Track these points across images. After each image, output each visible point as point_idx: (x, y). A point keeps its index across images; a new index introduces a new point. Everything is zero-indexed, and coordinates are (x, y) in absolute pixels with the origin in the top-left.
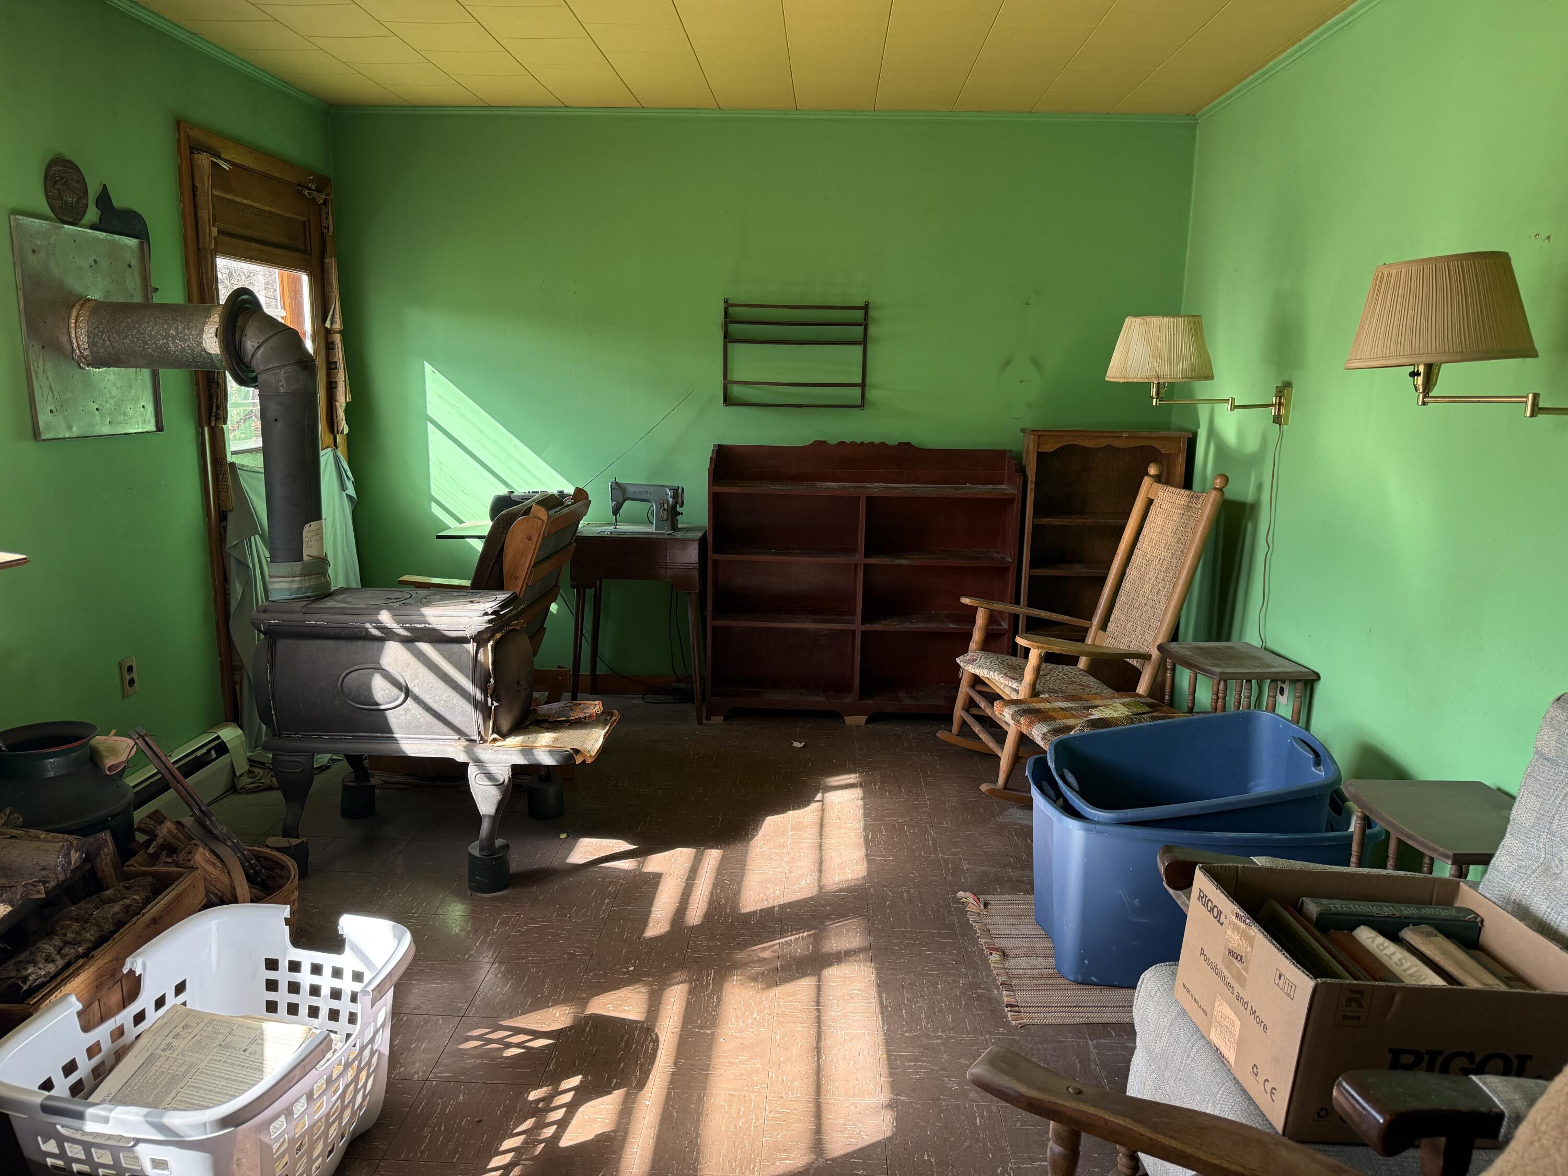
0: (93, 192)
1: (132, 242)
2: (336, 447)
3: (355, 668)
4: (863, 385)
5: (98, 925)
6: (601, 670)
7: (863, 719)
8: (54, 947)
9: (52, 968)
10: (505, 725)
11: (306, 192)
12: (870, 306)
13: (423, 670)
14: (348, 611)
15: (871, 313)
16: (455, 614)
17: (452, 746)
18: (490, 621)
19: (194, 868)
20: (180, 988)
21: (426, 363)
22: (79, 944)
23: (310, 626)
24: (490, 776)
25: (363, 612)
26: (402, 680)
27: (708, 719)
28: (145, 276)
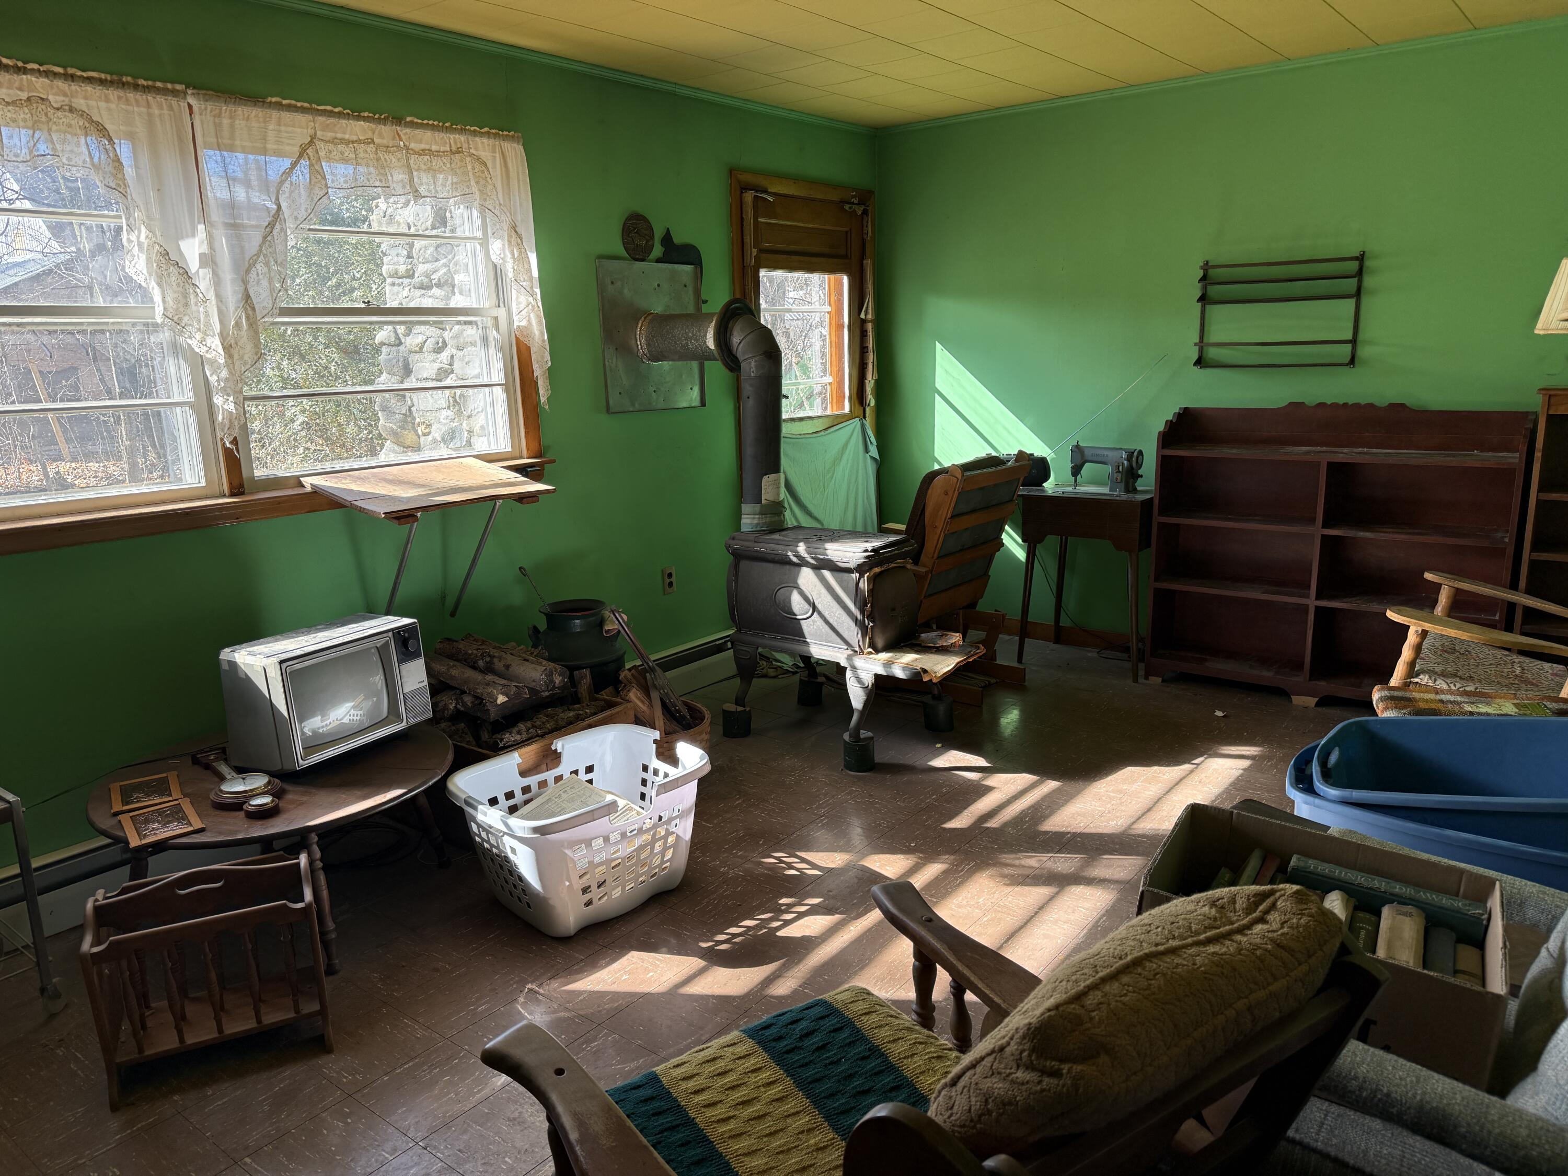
0: (658, 234)
1: (689, 268)
2: (865, 417)
3: (783, 585)
4: (1354, 342)
5: (556, 721)
6: (1065, 622)
7: (1311, 701)
8: (526, 727)
9: (518, 737)
10: (880, 643)
11: (847, 207)
12: (1367, 255)
13: (824, 591)
14: (780, 542)
15: (1368, 263)
16: (845, 549)
17: (841, 653)
18: (867, 557)
19: (629, 701)
20: (590, 769)
21: (937, 343)
22: (540, 729)
23: (757, 551)
24: (859, 680)
25: (790, 543)
26: (811, 598)
27: (1146, 678)
28: (697, 292)
